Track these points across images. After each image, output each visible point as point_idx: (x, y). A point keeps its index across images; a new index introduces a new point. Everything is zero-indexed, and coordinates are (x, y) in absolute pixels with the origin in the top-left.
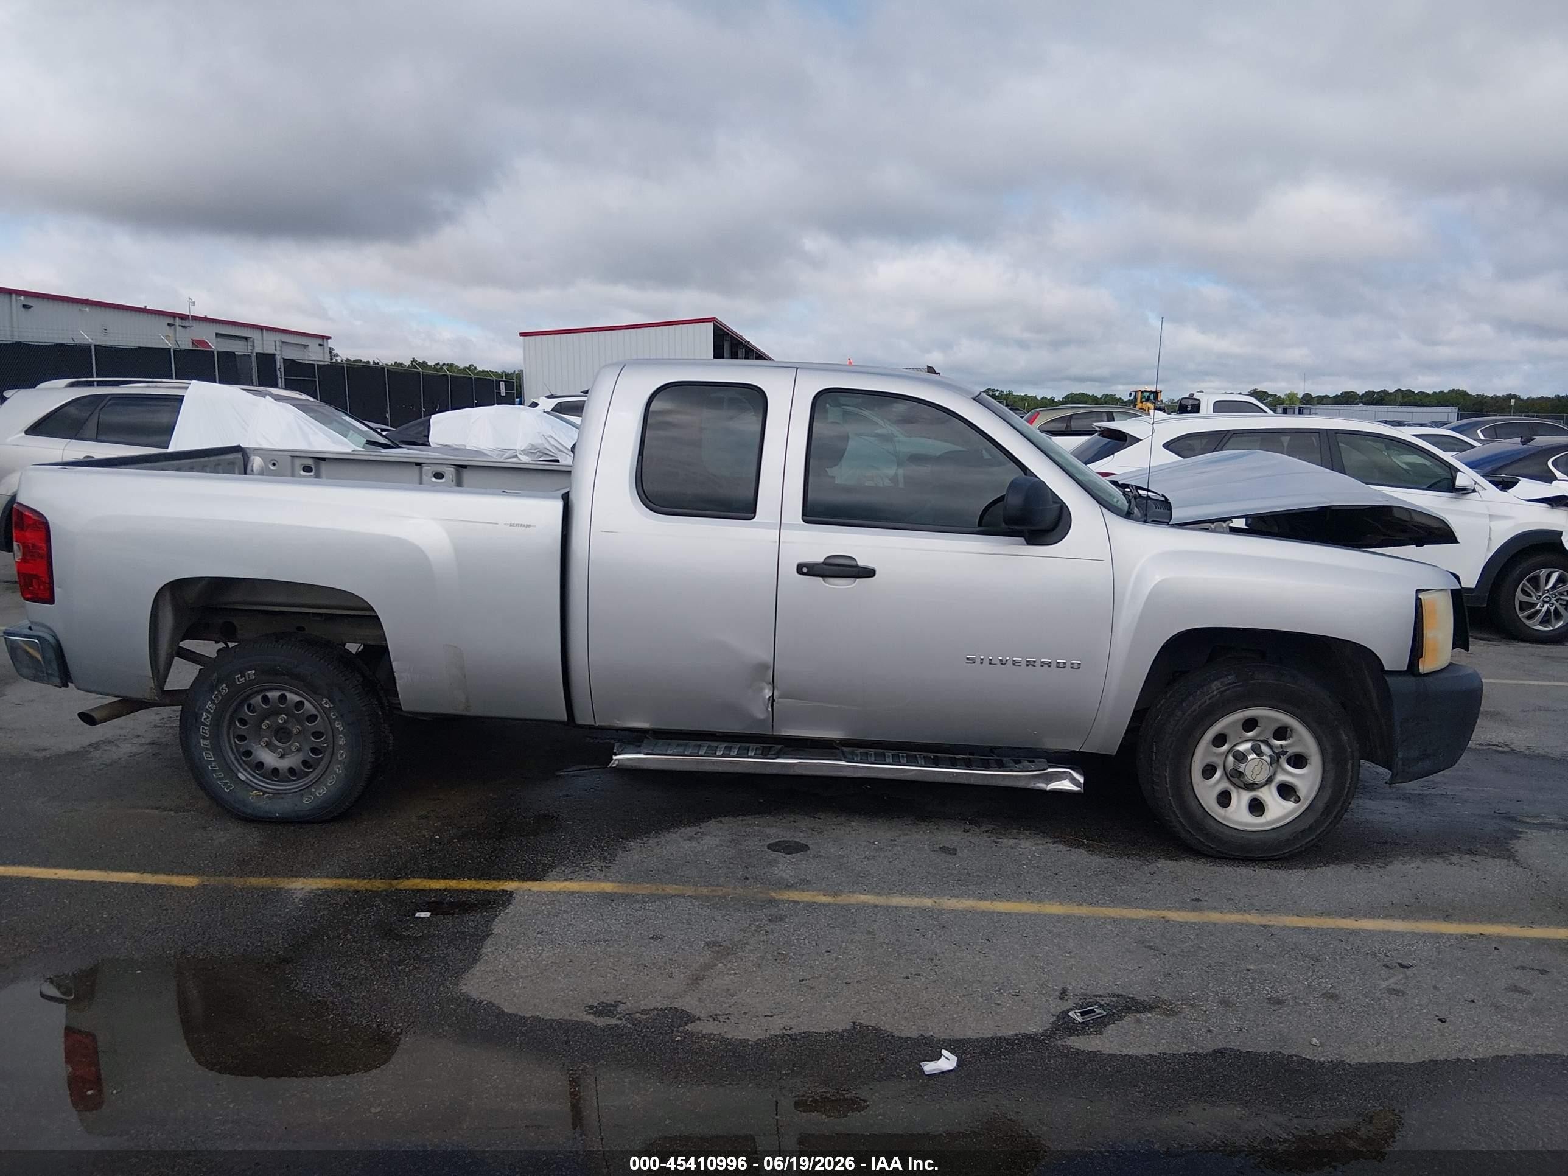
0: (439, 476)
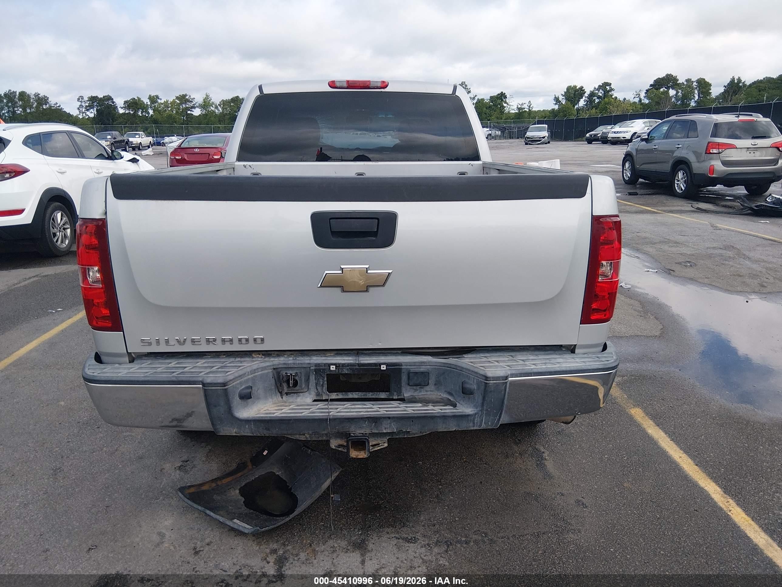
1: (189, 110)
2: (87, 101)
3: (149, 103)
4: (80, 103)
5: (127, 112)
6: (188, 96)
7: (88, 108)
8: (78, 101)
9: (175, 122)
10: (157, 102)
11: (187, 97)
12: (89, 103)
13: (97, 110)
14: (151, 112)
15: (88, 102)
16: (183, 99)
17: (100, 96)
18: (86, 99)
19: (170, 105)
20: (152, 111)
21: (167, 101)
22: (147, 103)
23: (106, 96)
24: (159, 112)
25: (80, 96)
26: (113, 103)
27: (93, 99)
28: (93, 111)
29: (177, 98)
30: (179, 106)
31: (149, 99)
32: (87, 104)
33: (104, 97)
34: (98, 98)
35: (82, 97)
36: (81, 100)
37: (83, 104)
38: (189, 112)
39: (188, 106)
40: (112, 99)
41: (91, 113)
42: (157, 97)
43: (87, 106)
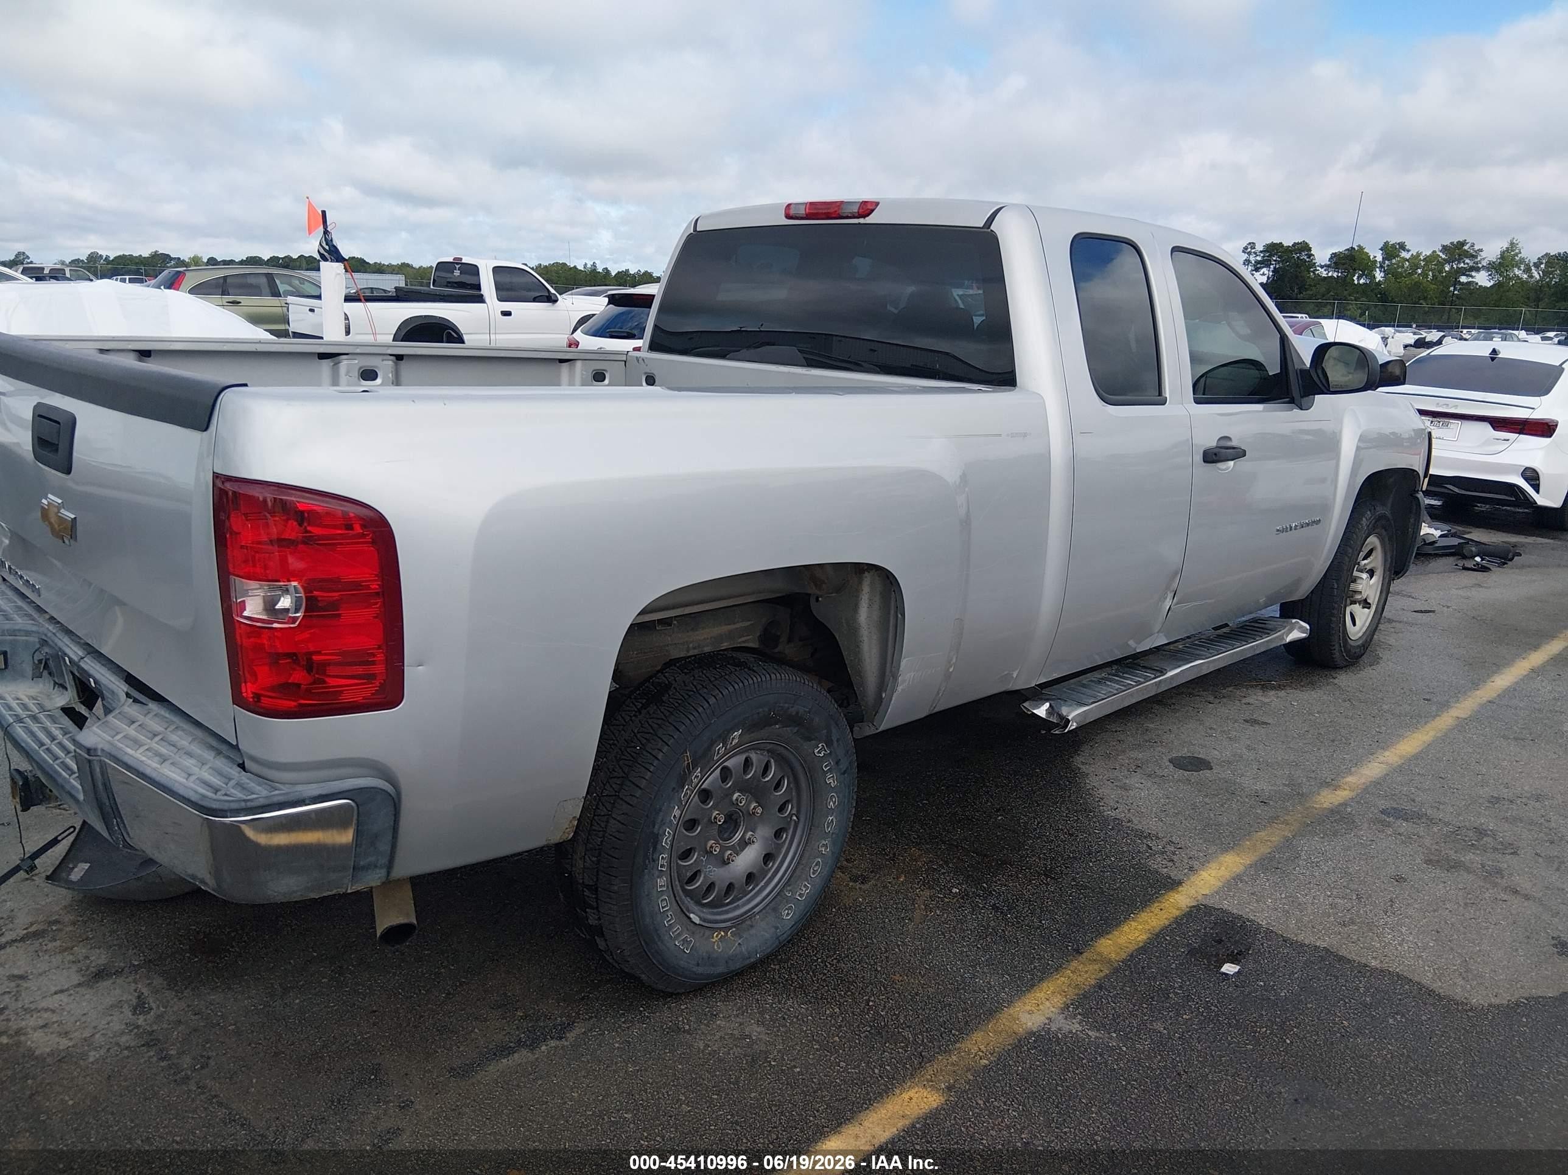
0: (369, 375)
1: (1464, 274)
2: (1261, 252)
3: (1379, 258)
4: (1245, 256)
5: (1330, 274)
6: (1468, 245)
7: (1259, 266)
8: (1243, 252)
9: (1425, 299)
10: (1398, 256)
11: (1466, 248)
12: (1263, 257)
13: (1275, 271)
14: (1379, 276)
15: (1262, 255)
16: (1457, 251)
17: (1288, 242)
18: (1259, 247)
19: (1423, 263)
20: (1382, 274)
21: (1419, 254)
22: (1375, 257)
23: (1298, 243)
24: (1396, 275)
25: (1250, 243)
26: (1309, 257)
27: (1273, 249)
28: (1266, 272)
29: (1445, 248)
30: (1443, 265)
31: (1381, 249)
32: (1259, 258)
33: (1295, 244)
34: (1283, 246)
35: (1252, 245)
36: (1249, 250)
37: (1252, 259)
38: (1463, 279)
39: (1462, 265)
40: (1310, 249)
41: (1264, 274)
42: (1402, 246)
43: (1257, 262)
